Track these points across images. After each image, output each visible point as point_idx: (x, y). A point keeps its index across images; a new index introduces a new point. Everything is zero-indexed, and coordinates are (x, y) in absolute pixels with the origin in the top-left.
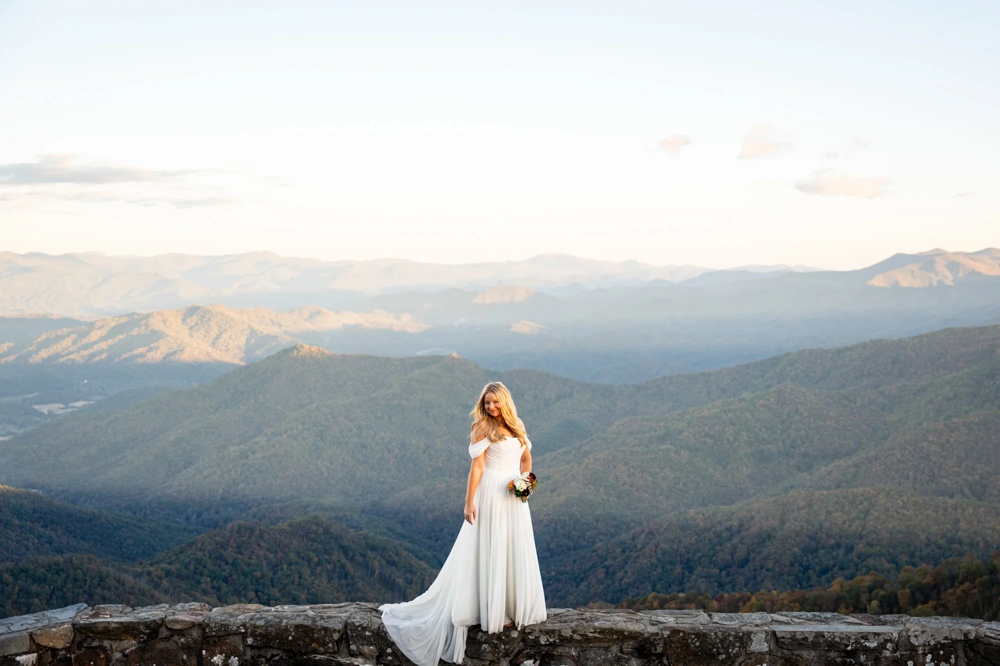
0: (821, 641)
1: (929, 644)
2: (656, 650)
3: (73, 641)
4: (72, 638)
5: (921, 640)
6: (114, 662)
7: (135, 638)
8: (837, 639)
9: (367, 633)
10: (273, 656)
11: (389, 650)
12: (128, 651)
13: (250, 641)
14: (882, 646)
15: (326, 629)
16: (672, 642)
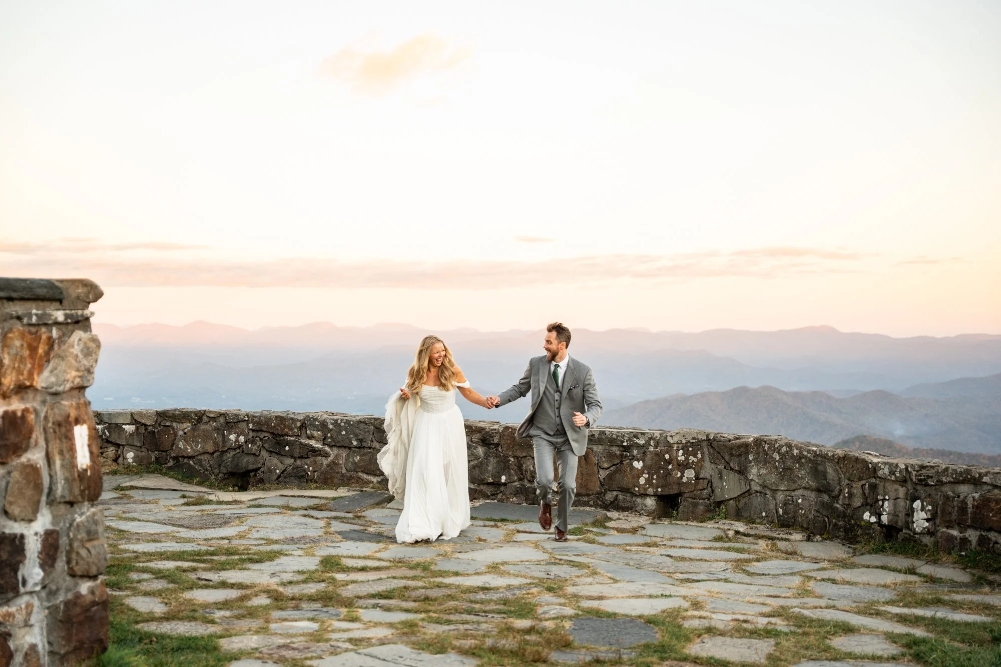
0: (603, 437)
1: (681, 443)
2: (493, 440)
3: (156, 422)
4: (155, 419)
5: (675, 439)
6: (179, 436)
7: (190, 422)
8: (614, 436)
9: (317, 423)
10: (265, 437)
11: (329, 435)
12: (186, 430)
13: (251, 426)
14: (648, 444)
15: (292, 419)
16: (504, 435)
